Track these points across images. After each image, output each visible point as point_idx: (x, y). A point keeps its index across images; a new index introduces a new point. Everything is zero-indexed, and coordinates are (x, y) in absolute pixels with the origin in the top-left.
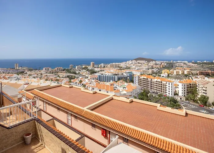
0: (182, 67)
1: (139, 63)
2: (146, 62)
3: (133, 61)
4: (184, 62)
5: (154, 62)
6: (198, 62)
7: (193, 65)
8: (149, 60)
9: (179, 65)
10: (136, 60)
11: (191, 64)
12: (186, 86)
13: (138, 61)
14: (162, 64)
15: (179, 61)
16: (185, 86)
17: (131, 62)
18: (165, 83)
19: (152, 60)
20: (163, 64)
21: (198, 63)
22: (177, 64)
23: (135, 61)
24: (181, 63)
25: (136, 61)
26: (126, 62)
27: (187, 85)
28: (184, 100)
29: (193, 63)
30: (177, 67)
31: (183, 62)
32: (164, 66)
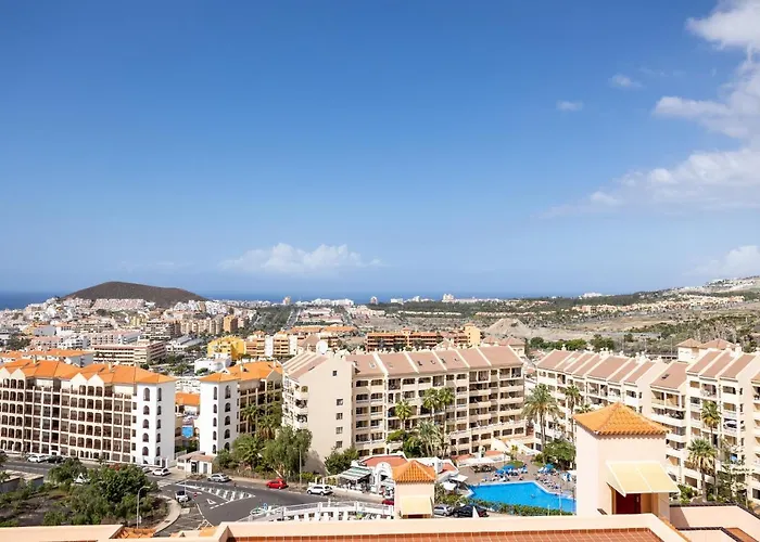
0: (322, 323)
1: (102, 313)
2: (151, 304)
3: (70, 303)
4: (338, 302)
5: (193, 305)
6: (393, 301)
7: (370, 312)
8: (165, 297)
9: (311, 316)
10: (91, 294)
11: (364, 310)
12: (236, 396)
13: (101, 304)
14: (232, 312)
15: (318, 301)
16: (228, 397)
17: (52, 311)
18: (128, 390)
19: (184, 296)
20: (238, 312)
21: (393, 304)
22: (306, 312)
23: (79, 301)
24: (327, 306)
25: (88, 302)
26: (23, 308)
27: (243, 393)
28: (210, 471)
29: (372, 306)
30: (301, 324)
31: (333, 303)
32: (241, 324)
